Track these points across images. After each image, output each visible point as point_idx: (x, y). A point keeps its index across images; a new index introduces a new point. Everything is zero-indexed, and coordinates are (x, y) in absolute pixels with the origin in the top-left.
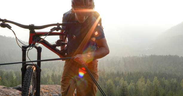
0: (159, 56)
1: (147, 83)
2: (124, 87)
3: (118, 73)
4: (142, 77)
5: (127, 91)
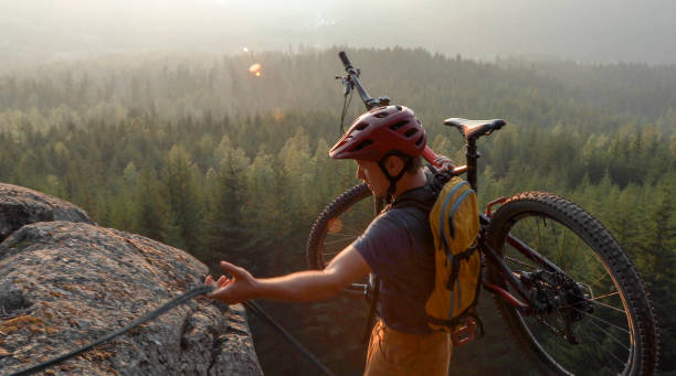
0: (360, 51)
1: (317, 153)
2: (232, 173)
3: (208, 118)
4: (301, 130)
5: (245, 187)
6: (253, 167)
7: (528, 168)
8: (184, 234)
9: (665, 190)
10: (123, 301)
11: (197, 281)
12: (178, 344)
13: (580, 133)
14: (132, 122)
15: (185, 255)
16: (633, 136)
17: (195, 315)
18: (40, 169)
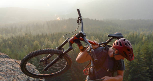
2: (48, 46)
6: (52, 45)
9: (139, 45)
14: (26, 36)
16: (132, 34)
18: (5, 47)
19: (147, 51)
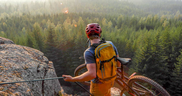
1: (73, 24)
2: (51, 29)
3: (44, 15)
4: (68, 18)
5: (54, 33)
6: (56, 27)
7: (126, 26)
8: (39, 46)
9: (159, 31)
10: (23, 62)
11: (41, 57)
12: (37, 71)
13: (139, 17)
14: (24, 16)
15: (38, 51)
16: (152, 18)
17: (40, 65)
19: (168, 38)
